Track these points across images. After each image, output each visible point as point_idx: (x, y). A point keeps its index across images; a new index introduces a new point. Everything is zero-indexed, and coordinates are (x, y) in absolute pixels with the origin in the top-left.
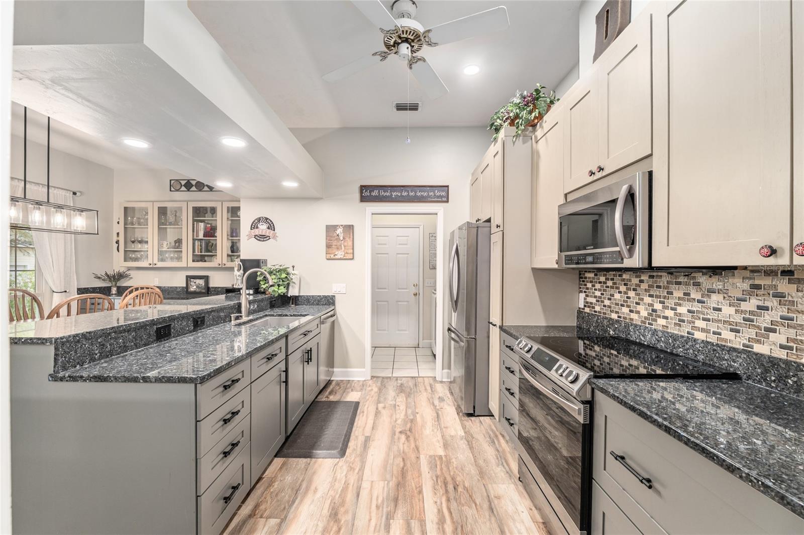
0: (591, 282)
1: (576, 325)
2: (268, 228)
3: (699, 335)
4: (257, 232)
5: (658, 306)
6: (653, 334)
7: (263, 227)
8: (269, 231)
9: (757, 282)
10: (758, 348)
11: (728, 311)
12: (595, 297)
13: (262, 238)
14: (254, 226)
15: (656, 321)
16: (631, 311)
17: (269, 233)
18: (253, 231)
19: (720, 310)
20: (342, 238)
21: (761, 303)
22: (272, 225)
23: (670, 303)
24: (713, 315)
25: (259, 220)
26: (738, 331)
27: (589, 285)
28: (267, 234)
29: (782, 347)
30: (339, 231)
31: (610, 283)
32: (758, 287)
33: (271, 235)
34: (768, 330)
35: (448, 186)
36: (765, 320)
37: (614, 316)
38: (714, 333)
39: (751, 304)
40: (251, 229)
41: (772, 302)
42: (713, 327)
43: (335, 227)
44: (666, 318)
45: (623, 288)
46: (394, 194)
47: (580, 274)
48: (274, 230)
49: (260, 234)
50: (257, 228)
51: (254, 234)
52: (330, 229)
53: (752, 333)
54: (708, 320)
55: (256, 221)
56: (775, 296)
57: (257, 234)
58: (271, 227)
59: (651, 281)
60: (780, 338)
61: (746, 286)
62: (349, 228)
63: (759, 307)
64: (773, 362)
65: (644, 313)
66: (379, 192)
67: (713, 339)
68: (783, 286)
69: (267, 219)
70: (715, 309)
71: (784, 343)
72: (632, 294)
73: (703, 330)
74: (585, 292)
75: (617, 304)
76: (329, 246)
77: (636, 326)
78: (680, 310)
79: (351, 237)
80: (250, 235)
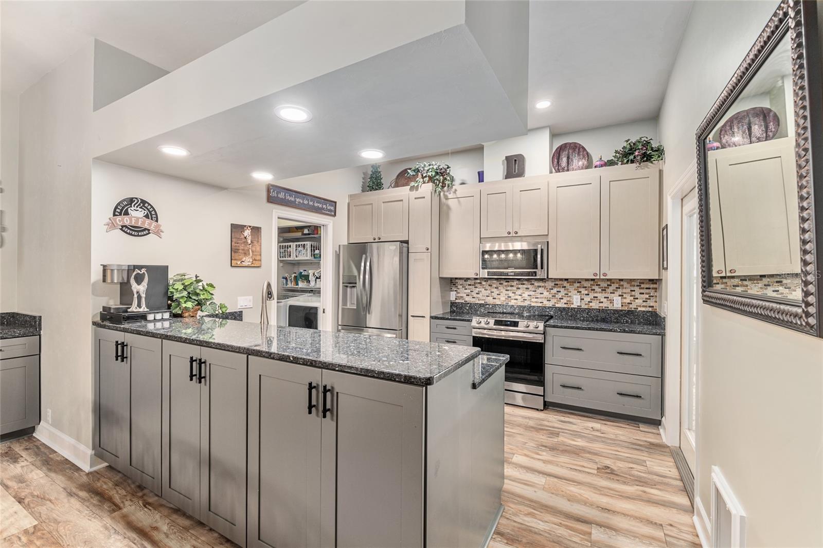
0: (461, 285)
1: (449, 311)
2: (147, 216)
3: (533, 304)
4: (126, 221)
5: (511, 294)
6: (511, 308)
7: (137, 215)
8: (148, 221)
9: (556, 283)
10: (557, 305)
11: (546, 294)
12: (465, 293)
13: (135, 231)
14: (121, 211)
15: (510, 301)
16: (494, 298)
17: (147, 224)
18: (118, 218)
19: (543, 294)
20: (249, 242)
21: (558, 290)
22: (153, 213)
23: (519, 292)
24: (539, 296)
25: (131, 201)
26: (550, 301)
27: (460, 287)
28: (146, 226)
29: (565, 304)
30: (247, 233)
31: (478, 285)
32: (557, 284)
33: (152, 228)
34: (560, 299)
35: (335, 203)
36: (560, 295)
37: (483, 302)
38: (541, 303)
39: (555, 290)
40: (114, 215)
41: (562, 290)
42: (540, 300)
43: (241, 228)
44: (517, 299)
45: (488, 287)
46: (297, 200)
47: (451, 280)
48: (157, 221)
49: (133, 224)
50: (126, 213)
51: (121, 224)
52: (236, 229)
53: (555, 301)
54: (538, 298)
55: (125, 203)
56: (563, 287)
57: (127, 223)
58: (152, 214)
59: (506, 284)
60: (564, 301)
61: (553, 284)
62: (256, 230)
63: (557, 291)
64: (564, 308)
65: (503, 299)
66: (285, 195)
67: (541, 305)
68: (565, 283)
69: (144, 202)
70: (540, 293)
71: (566, 302)
72: (495, 290)
73: (536, 302)
74: (455, 291)
75: (483, 296)
76: (234, 250)
77: (500, 305)
78: (523, 295)
79: (259, 241)
80: (111, 226)
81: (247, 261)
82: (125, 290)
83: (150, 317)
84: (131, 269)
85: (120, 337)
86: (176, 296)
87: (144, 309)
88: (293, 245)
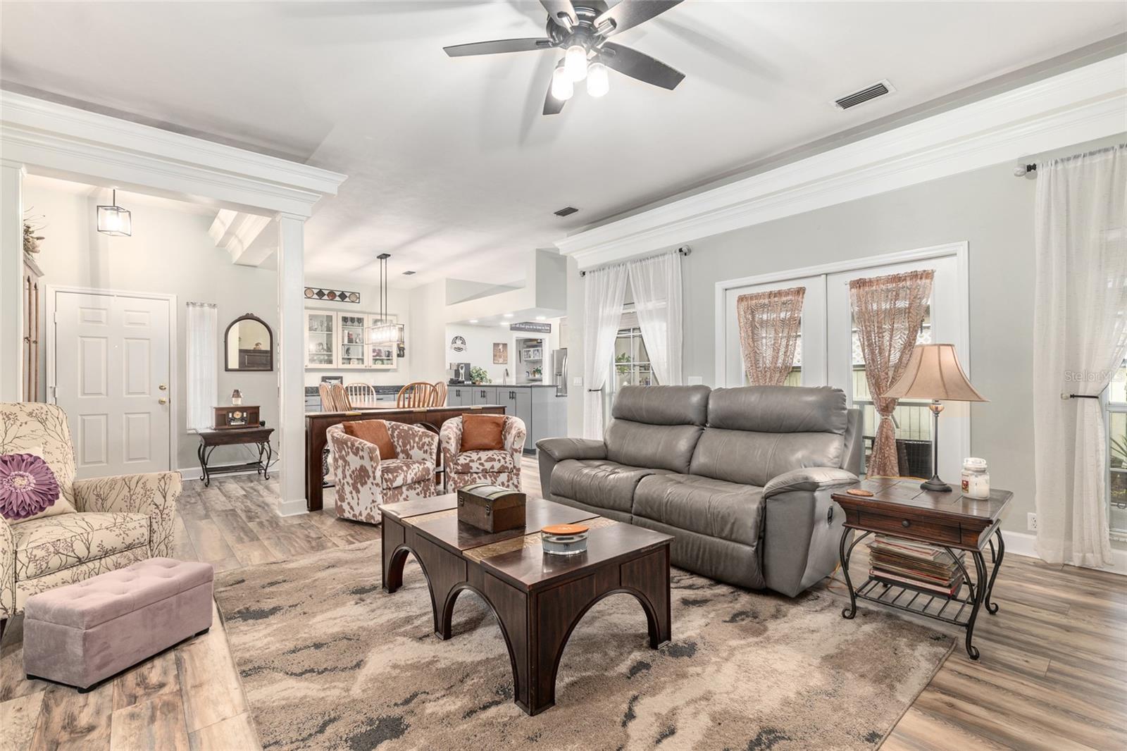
2: (462, 343)
4: (456, 346)
7: (459, 342)
13: (459, 349)
14: (454, 342)
17: (462, 346)
18: (453, 345)
20: (502, 351)
25: (457, 338)
30: (501, 347)
33: (464, 347)
35: (551, 325)
40: (452, 343)
43: (498, 344)
46: (527, 327)
48: (465, 345)
49: (458, 347)
50: (456, 343)
52: (496, 345)
55: (455, 339)
58: (464, 342)
62: (505, 345)
69: (461, 338)
76: (495, 356)
79: (506, 351)
80: (451, 348)
81: (501, 360)
82: (457, 373)
83: (465, 383)
84: (458, 365)
85: (458, 388)
86: (474, 375)
87: (463, 379)
88: (532, 349)
